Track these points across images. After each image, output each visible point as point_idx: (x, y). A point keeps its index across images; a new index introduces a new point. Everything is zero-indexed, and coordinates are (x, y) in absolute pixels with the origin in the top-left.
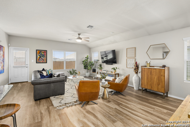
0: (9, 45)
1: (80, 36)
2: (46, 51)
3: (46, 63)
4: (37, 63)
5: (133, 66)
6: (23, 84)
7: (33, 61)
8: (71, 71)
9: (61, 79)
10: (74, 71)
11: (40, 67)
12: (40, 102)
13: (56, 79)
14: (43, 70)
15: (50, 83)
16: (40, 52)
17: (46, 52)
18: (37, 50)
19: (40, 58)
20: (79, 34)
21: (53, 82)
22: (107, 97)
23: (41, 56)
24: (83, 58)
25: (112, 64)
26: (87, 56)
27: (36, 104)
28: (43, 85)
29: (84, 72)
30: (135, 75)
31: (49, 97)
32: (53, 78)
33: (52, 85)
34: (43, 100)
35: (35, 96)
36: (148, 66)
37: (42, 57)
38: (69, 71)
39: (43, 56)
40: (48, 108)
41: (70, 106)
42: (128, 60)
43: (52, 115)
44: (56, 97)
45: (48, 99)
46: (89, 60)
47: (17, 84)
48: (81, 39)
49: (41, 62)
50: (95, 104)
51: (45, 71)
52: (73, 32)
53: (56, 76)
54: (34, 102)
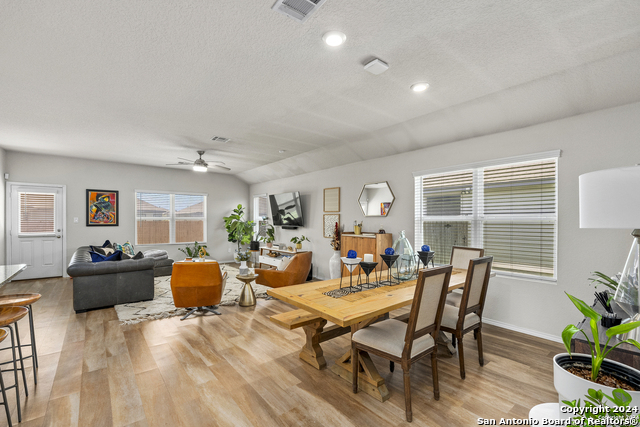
0: (7, 176)
1: (204, 157)
2: (117, 192)
3: (117, 225)
4: (88, 225)
5: (330, 232)
6: (49, 282)
7: (76, 220)
8: (191, 247)
9: (143, 264)
10: (200, 247)
11: (98, 236)
12: (88, 315)
13: (131, 262)
14: (104, 246)
15: (115, 273)
16: (98, 196)
17: (115, 194)
18: (88, 191)
19: (97, 212)
20: (201, 153)
21: (124, 271)
22: (250, 303)
23: (102, 206)
24: (228, 213)
25: (296, 228)
26: (240, 207)
27: (77, 317)
28: (97, 277)
29: (230, 250)
30: (335, 254)
31: (113, 306)
32: (123, 261)
33: (120, 277)
34: (96, 312)
35: (76, 303)
36: (357, 232)
37: (103, 210)
38: (184, 247)
39: (105, 207)
40: (105, 323)
41: (155, 319)
42: (326, 217)
43: (110, 333)
44: (131, 305)
45: (110, 310)
46: (243, 218)
47: (31, 283)
48: (206, 165)
49: (102, 223)
50: (216, 314)
51: (110, 247)
52: (182, 148)
53: (132, 256)
54: (74, 315)
